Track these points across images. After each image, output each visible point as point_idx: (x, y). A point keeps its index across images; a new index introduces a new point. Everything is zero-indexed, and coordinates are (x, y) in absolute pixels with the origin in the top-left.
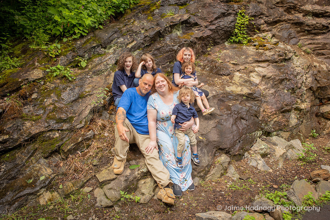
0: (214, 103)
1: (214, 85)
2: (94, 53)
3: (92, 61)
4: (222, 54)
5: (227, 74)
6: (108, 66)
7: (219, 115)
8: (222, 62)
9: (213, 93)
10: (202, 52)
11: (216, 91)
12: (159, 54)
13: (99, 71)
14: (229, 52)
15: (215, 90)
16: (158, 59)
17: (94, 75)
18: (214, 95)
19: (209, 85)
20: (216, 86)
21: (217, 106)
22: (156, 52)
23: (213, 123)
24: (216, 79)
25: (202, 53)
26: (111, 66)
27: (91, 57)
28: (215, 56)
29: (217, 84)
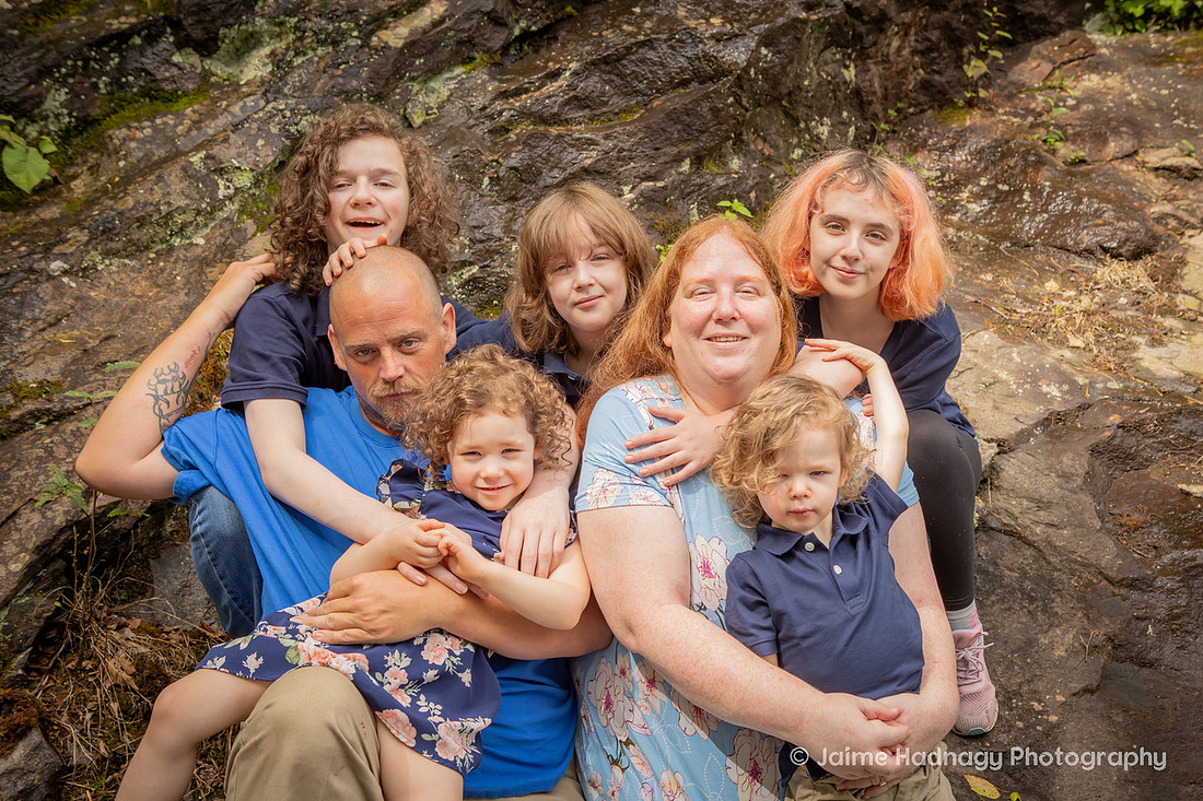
0: (1065, 476)
1: (1042, 330)
2: (117, 84)
3: (102, 147)
4: (1071, 102)
5: (1130, 247)
6: (221, 183)
7: (1120, 583)
8: (1083, 161)
9: (1042, 398)
10: (925, 86)
11: (1064, 378)
12: (615, 99)
13: (142, 222)
14: (1128, 88)
15: (1055, 370)
16: (607, 137)
17: (107, 254)
18: (1056, 407)
19: (1004, 335)
20: (1061, 342)
21: (1086, 499)
22: (593, 84)
23: (1072, 652)
24: (1052, 285)
25: (922, 99)
26: (244, 180)
27: (95, 112)
28: (1024, 117)
29: (1061, 321)
